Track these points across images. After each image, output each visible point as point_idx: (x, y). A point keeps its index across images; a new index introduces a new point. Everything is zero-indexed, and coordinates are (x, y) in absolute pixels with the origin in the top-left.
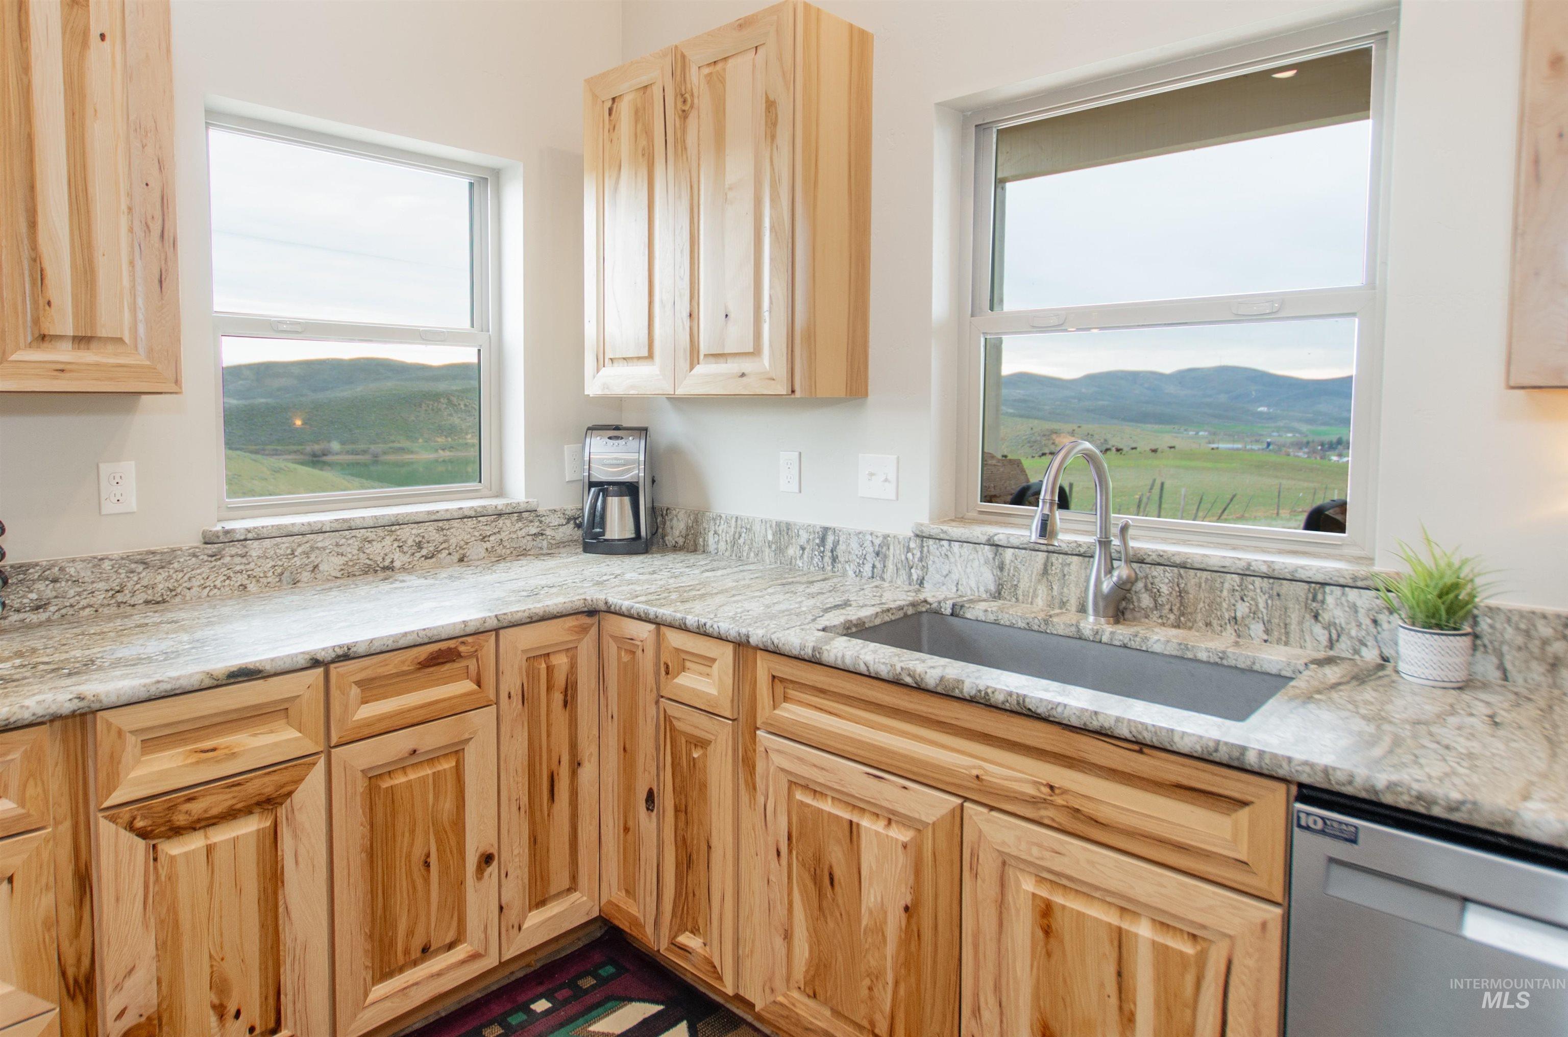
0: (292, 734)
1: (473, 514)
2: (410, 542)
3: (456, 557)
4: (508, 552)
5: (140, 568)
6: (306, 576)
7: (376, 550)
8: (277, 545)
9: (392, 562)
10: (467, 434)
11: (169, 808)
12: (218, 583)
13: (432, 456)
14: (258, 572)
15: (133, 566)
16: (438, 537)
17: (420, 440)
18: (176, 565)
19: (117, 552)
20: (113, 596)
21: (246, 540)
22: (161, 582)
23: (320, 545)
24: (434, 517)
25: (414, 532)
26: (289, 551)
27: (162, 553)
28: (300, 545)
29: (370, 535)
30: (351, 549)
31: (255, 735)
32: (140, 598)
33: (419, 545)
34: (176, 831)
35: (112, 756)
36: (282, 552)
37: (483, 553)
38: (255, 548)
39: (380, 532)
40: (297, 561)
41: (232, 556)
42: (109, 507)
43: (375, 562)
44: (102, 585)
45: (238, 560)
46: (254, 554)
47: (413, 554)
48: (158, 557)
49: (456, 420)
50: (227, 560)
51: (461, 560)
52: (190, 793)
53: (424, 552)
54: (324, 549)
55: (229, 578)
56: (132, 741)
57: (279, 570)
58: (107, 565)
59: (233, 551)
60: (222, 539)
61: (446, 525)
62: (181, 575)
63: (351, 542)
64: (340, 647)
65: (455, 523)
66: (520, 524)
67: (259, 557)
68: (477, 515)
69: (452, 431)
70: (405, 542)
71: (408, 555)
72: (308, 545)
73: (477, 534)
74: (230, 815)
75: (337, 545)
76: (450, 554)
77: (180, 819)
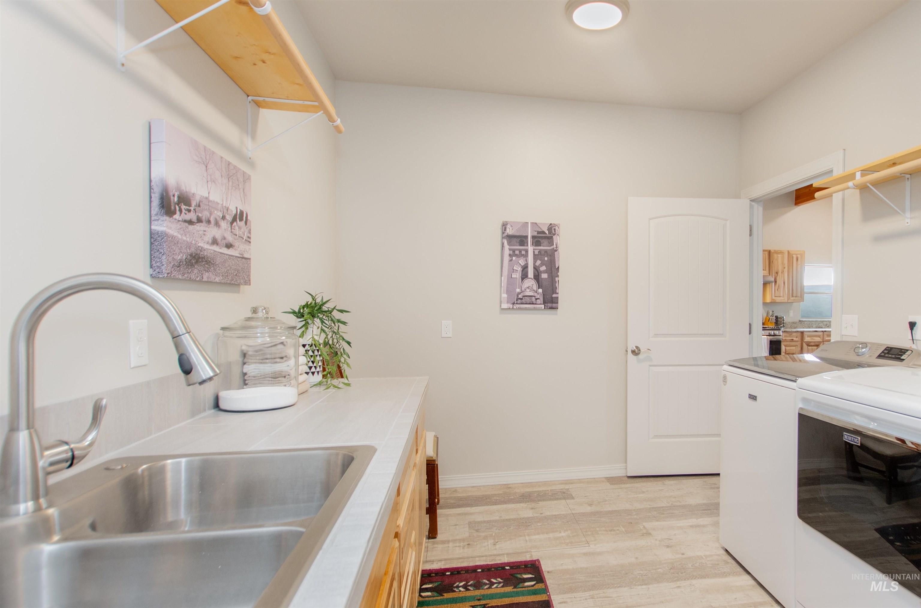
0: (819, 339)
5: (793, 324)
6: (811, 327)
7: (820, 325)
9: (822, 327)
12: (801, 327)
29: (820, 322)
33: (826, 325)
34: (809, 346)
46: (805, 323)
48: (795, 323)
52: (811, 342)
53: (827, 326)
56: (806, 336)
58: (790, 323)
59: (803, 323)
62: (797, 325)
70: (824, 324)
71: (824, 326)
74: (814, 346)
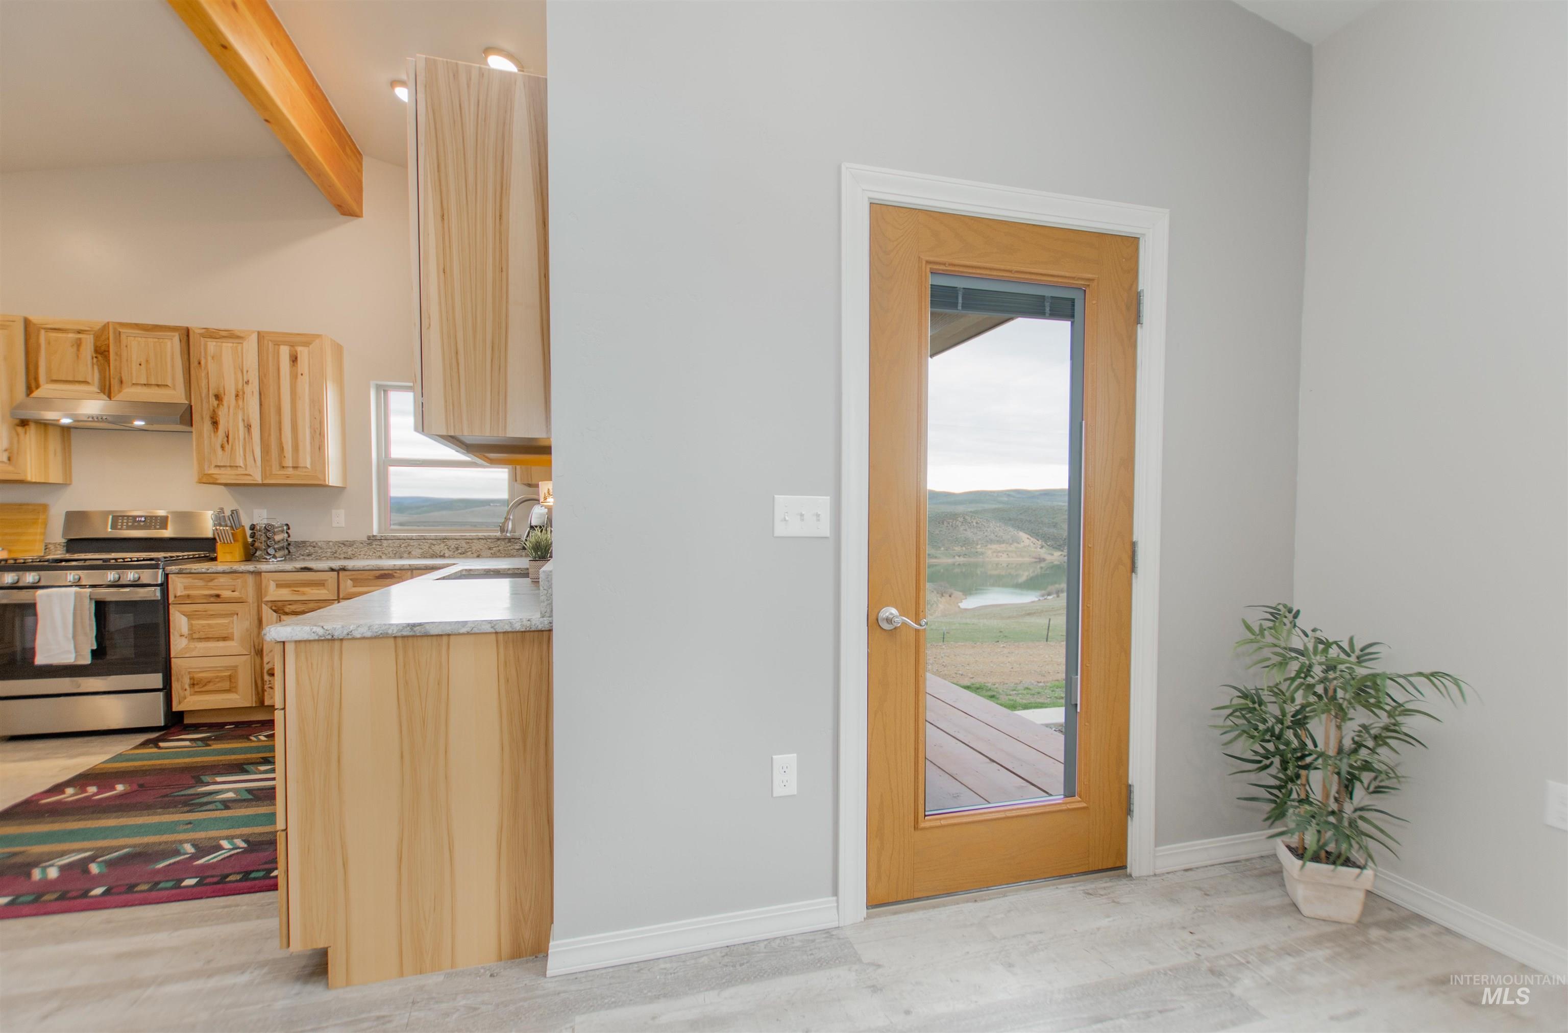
0: (327, 592)
1: (484, 538)
2: (453, 547)
3: (476, 555)
4: (503, 555)
5: (342, 546)
7: (437, 548)
8: (394, 542)
9: (444, 554)
10: (977, 544)
11: (283, 606)
12: (371, 554)
13: (950, 561)
14: (386, 552)
15: (340, 545)
16: (466, 546)
17: (942, 549)
18: (355, 546)
19: (334, 540)
20: (333, 554)
21: (381, 539)
22: (350, 551)
23: (411, 544)
24: (463, 538)
25: (455, 543)
26: (399, 545)
27: (350, 541)
28: (403, 543)
30: (426, 547)
31: (313, 589)
32: (342, 556)
35: (266, 587)
36: (396, 545)
37: (489, 555)
38: (385, 543)
39: (439, 541)
40: (402, 549)
41: (376, 545)
42: (334, 525)
43: (436, 553)
44: (329, 550)
45: (378, 547)
46: (385, 545)
47: (454, 552)
48: (349, 543)
49: (969, 534)
50: (374, 546)
51: (478, 556)
52: (290, 603)
54: (413, 546)
55: (375, 553)
56: (272, 585)
57: (395, 552)
58: (331, 544)
59: (377, 543)
60: (372, 538)
61: (470, 541)
62: (357, 550)
63: (425, 544)
64: (342, 566)
65: (475, 541)
66: (510, 544)
67: (387, 546)
68: (486, 539)
69: (966, 542)
70: (450, 546)
71: (451, 552)
72: (407, 544)
73: (486, 546)
75: (419, 545)
76: (472, 553)
77: (287, 610)
